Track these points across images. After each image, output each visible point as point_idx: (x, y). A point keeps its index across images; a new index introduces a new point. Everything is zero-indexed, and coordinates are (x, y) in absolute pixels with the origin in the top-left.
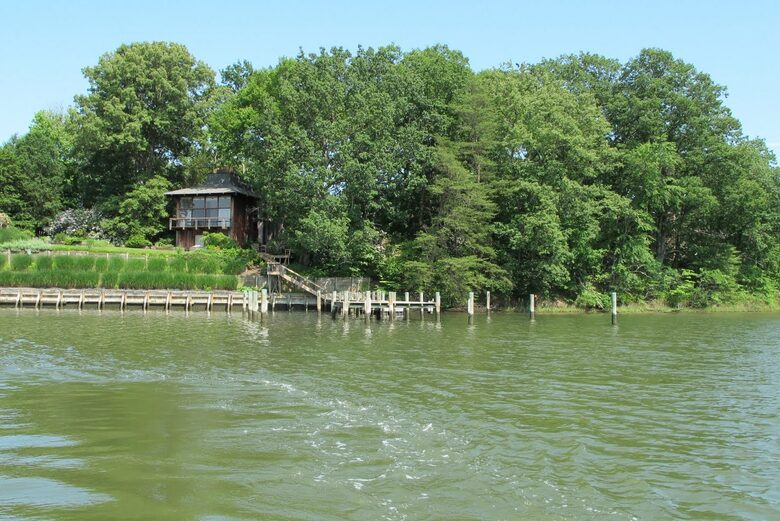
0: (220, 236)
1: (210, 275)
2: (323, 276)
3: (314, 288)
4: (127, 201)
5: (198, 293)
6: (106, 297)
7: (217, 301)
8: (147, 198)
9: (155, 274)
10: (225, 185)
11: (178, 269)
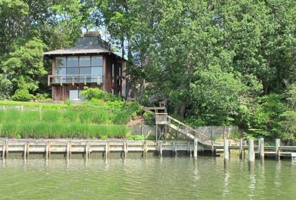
0: (96, 91)
1: (103, 125)
2: (203, 125)
3: (194, 134)
4: (10, 60)
5: (95, 141)
6: (10, 146)
7: (113, 149)
8: (30, 57)
9: (51, 124)
10: (93, 47)
11: (72, 120)
